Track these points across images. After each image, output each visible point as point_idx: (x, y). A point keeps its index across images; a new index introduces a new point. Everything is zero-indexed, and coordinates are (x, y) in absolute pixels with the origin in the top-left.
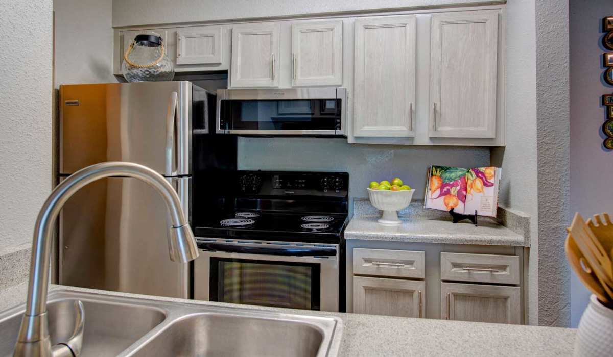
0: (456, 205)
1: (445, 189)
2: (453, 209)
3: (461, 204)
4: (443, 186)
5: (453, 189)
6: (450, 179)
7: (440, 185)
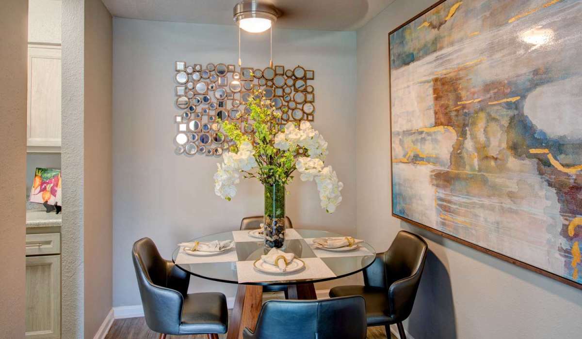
0: (49, 199)
1: (43, 187)
2: (47, 202)
3: (52, 197)
4: (42, 184)
5: (49, 185)
6: (47, 178)
7: (40, 183)
